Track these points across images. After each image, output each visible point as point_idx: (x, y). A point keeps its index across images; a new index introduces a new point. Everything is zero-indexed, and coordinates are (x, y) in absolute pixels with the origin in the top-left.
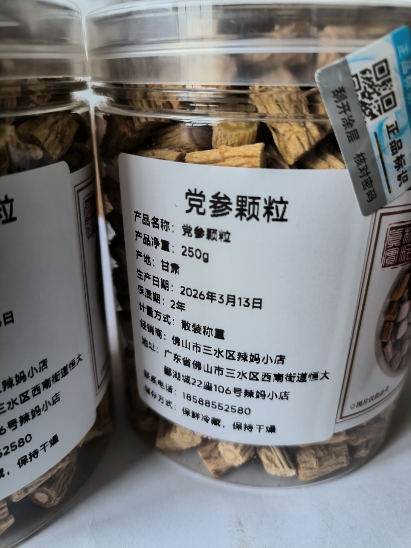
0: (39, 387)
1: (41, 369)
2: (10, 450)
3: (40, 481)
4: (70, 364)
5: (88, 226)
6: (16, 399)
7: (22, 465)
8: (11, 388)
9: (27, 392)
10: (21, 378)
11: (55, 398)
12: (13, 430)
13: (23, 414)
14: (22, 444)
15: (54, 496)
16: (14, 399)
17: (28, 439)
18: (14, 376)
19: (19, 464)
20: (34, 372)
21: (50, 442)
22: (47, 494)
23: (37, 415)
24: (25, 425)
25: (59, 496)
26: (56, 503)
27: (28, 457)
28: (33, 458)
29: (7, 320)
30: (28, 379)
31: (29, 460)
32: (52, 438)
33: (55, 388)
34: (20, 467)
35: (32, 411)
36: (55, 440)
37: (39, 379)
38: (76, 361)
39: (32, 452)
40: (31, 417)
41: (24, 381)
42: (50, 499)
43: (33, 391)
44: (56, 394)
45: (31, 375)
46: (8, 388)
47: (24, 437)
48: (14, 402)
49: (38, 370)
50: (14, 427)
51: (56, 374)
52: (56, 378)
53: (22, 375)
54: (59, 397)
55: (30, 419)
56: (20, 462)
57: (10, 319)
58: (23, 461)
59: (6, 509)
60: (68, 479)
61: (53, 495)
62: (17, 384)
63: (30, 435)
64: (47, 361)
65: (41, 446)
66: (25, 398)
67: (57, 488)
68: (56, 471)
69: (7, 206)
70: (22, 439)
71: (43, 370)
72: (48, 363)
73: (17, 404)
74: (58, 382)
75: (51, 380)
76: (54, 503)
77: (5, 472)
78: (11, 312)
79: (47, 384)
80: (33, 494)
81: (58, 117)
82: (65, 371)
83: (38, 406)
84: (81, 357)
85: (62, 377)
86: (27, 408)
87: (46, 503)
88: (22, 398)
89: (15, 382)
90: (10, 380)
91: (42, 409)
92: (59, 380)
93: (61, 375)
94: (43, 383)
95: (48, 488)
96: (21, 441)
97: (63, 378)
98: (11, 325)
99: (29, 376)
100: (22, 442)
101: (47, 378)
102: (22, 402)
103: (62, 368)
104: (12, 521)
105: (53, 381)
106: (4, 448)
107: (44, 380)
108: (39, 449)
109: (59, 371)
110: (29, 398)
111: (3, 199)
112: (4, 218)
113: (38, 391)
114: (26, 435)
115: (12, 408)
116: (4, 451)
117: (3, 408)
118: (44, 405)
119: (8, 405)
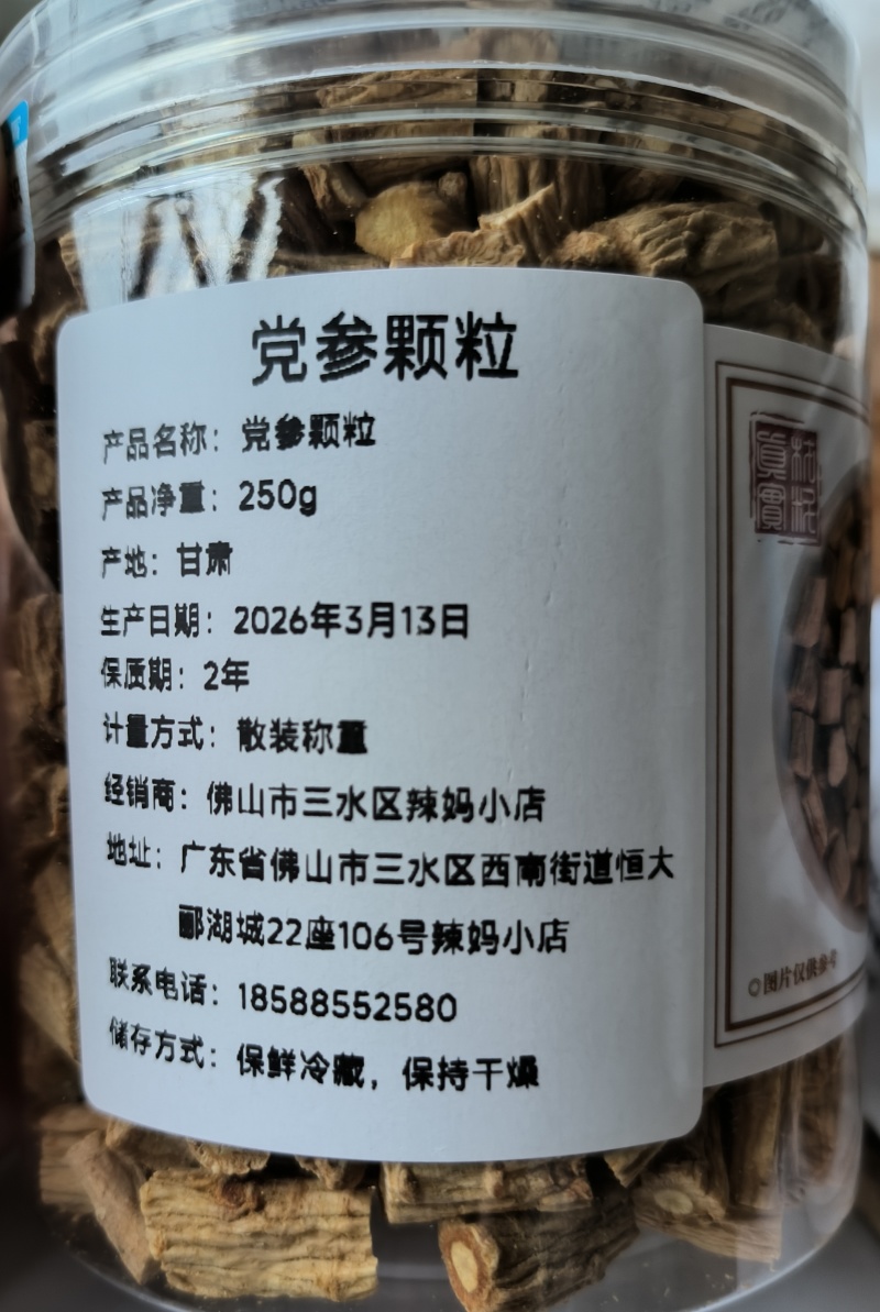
0: (507, 865)
1: (523, 814)
2: (391, 1011)
4: (624, 857)
6: (435, 861)
7: (414, 1084)
8: (428, 820)
9: (469, 858)
10: (460, 806)
11: (549, 931)
12: (412, 952)
13: (447, 921)
14: (425, 1013)
15: (491, 1272)
16: (429, 860)
17: (447, 1009)
18: (442, 791)
19: (407, 1074)
20: (500, 809)
21: (511, 1068)
22: (477, 1256)
23: (484, 949)
24: (447, 958)
27: (436, 1069)
28: (448, 1081)
29: (452, 625)
30: (478, 820)
32: (517, 1060)
33: (555, 898)
34: (409, 1088)
35: (474, 928)
36: (526, 1073)
38: (649, 864)
39: (448, 1060)
40: (466, 942)
41: (465, 820)
42: (482, 1280)
43: (485, 864)
44: (557, 922)
45: (489, 813)
46: (420, 816)
47: (437, 998)
48: (428, 867)
49: (513, 809)
50: (416, 946)
51: (565, 856)
52: (564, 868)
53: (464, 799)
54: (564, 939)
55: (461, 948)
56: (412, 1070)
57: (459, 625)
58: (418, 1074)
61: (491, 1267)
62: (445, 819)
63: (454, 1001)
64: (543, 799)
65: (480, 1061)
66: (460, 872)
69: (499, 338)
70: (431, 1000)
71: (526, 818)
72: (545, 806)
73: (437, 879)
74: (569, 887)
75: (548, 865)
77: (367, 1075)
78: (465, 607)
79: (531, 869)
82: (601, 869)
83: (492, 924)
84: (668, 863)
85: (586, 880)
86: (460, 906)
88: (453, 870)
89: (440, 810)
90: (431, 796)
91: (502, 941)
92: (573, 882)
93: (583, 871)
94: (520, 860)
95: (484, 1237)
96: (425, 1002)
97: (590, 884)
98: (457, 640)
99: (481, 812)
100: (427, 1009)
101: (537, 852)
102: (451, 882)
103: (592, 850)
105: (553, 871)
106: (380, 996)
107: (525, 853)
108: (472, 1066)
109: (577, 855)
110: (470, 881)
111: (490, 319)
112: (485, 363)
113: (500, 873)
114: (443, 993)
115: (420, 884)
116: (376, 1005)
117: (395, 869)
118: (510, 930)
119: (412, 867)
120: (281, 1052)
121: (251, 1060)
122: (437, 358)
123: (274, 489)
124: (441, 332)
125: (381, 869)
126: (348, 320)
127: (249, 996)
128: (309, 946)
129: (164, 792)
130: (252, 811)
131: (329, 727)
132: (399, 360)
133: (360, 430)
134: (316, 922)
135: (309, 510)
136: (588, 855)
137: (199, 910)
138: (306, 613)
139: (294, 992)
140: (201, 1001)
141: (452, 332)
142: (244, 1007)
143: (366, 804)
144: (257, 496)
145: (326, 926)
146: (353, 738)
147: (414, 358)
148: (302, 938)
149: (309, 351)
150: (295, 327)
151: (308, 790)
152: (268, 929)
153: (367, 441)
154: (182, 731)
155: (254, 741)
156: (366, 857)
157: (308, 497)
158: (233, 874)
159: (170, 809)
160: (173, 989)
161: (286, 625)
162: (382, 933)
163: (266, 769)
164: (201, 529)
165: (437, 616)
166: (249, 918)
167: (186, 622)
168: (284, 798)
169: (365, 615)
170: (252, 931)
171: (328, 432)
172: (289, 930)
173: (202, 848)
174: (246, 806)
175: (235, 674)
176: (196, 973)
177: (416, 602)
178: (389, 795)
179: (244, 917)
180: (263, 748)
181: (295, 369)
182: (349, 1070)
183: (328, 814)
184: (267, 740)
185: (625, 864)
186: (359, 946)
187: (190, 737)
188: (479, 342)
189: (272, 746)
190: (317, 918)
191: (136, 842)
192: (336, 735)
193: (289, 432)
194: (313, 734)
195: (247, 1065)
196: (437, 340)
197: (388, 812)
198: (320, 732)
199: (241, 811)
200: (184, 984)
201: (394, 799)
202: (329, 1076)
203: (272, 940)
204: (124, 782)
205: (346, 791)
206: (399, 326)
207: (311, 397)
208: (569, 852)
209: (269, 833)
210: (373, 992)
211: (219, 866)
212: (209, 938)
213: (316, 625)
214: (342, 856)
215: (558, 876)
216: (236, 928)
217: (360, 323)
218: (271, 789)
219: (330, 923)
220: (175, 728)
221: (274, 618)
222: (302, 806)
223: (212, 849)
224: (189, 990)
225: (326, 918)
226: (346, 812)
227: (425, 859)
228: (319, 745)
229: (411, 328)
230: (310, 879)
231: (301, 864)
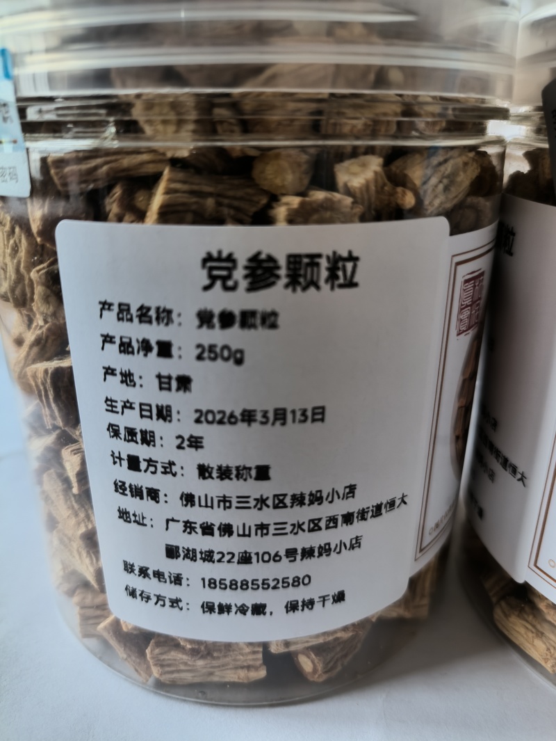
0: (337, 519)
1: (346, 497)
2: (280, 585)
3: (307, 642)
4: (388, 503)
5: (461, 317)
6: (303, 523)
7: (290, 611)
8: (301, 506)
9: (320, 520)
10: (317, 498)
11: (354, 542)
12: (290, 561)
13: (307, 546)
14: (296, 584)
15: (320, 669)
16: (301, 523)
17: (306, 581)
18: (308, 493)
19: (286, 607)
20: (336, 496)
21: (333, 597)
22: (313, 662)
23: (324, 555)
24: (307, 561)
25: (326, 672)
26: (321, 680)
27: (300, 604)
28: (305, 608)
29: (316, 417)
30: (325, 503)
31: (300, 608)
32: (337, 593)
33: (357, 528)
34: (287, 612)
35: (320, 547)
36: (340, 597)
37: (340, 508)
38: (398, 502)
39: (306, 600)
40: (316, 554)
41: (319, 504)
42: (315, 670)
43: (327, 521)
44: (357, 537)
45: (330, 499)
46: (297, 505)
47: (301, 577)
48: (300, 526)
49: (341, 496)
50: (293, 559)
51: (363, 509)
52: (363, 515)
53: (318, 495)
54: (360, 543)
55: (314, 556)
56: (289, 606)
57: (320, 417)
58: (292, 607)
59: (260, 656)
60: (345, 656)
61: (320, 667)
62: (309, 505)
63: (309, 577)
64: (355, 488)
65: (320, 597)
66: (315, 526)
67: (328, 661)
68: (331, 638)
69: (349, 266)
70: (299, 578)
71: (347, 498)
72: (356, 491)
73: (304, 531)
74: (363, 522)
75: (356, 515)
76: (319, 677)
77: (268, 610)
78: (323, 408)
79: (348, 519)
80: (296, 654)
81: (451, 153)
82: (378, 511)
83: (329, 544)
84: (405, 499)
85: (371, 517)
86: (316, 540)
87: (309, 673)
88: (312, 525)
89: (307, 501)
90: (302, 496)
91: (333, 550)
92: (366, 519)
93: (370, 514)
94: (343, 516)
95: (316, 655)
96: (296, 579)
97: (373, 518)
98: (319, 424)
99: (327, 499)
100: (297, 582)
101: (351, 511)
102: (311, 530)
103: (375, 504)
104: (263, 673)
105: (357, 517)
106: (274, 580)
107: (345, 512)
108: (316, 599)
109: (368, 508)
110: (320, 529)
111: (345, 254)
112: (341, 281)
113: (334, 523)
114: (305, 574)
115: (296, 534)
116: (272, 584)
117: (284, 529)
118: (337, 545)
119: (292, 527)
120: (224, 604)
121: (208, 608)
122: (315, 278)
123: (218, 350)
124: (318, 265)
125: (276, 529)
126: (263, 256)
127: (207, 583)
128: (239, 563)
129: (154, 494)
130: (206, 506)
131: (250, 469)
132: (293, 282)
133: (269, 320)
134: (242, 553)
135: (239, 362)
136: (373, 507)
137: (177, 548)
138: (238, 413)
139: (231, 582)
140: (180, 584)
141: (324, 263)
142: (204, 587)
143: (270, 502)
144: (207, 353)
145: (248, 555)
146: (263, 473)
147: (302, 280)
148: (236, 559)
149: (239, 274)
150: (230, 258)
151: (238, 497)
152: (216, 557)
153: (274, 326)
154: (163, 467)
155: (207, 475)
156: (269, 525)
157: (238, 356)
158: (197, 533)
159: (158, 502)
160: (164, 578)
161: (226, 420)
162: (276, 555)
163: (214, 488)
164: (171, 367)
165: (309, 414)
166: (206, 552)
167: (164, 414)
168: (225, 501)
169: (271, 415)
170: (208, 556)
171: (251, 321)
172: (227, 557)
173: (178, 521)
174: (203, 503)
175: (196, 443)
176: (177, 573)
177: (298, 406)
178: (281, 498)
179: (203, 551)
180: (213, 478)
181: (230, 283)
182: (259, 609)
183: (249, 508)
184: (215, 474)
185: (388, 505)
186: (264, 561)
187: (168, 470)
188: (338, 269)
189: (218, 477)
190: (243, 551)
191: (137, 514)
192: (253, 473)
193: (227, 320)
194: (241, 472)
195: (206, 610)
196: (315, 269)
197: (281, 505)
198: (245, 471)
199: (200, 506)
200: (170, 577)
201: (284, 499)
202: (249, 612)
203: (219, 561)
204: (127, 486)
205: (258, 497)
206: (294, 260)
207: (239, 301)
208: (365, 508)
209: (217, 517)
210: (271, 579)
211: (188, 530)
212: (184, 559)
213: (243, 420)
214: (256, 525)
215: (360, 518)
216: (199, 556)
217: (271, 259)
218: (217, 497)
219: (250, 553)
220: (159, 466)
221: (218, 417)
222: (234, 504)
223: (184, 522)
224: (173, 579)
225: (248, 551)
226: (259, 506)
227: (298, 523)
228: (244, 477)
229: (300, 263)
230: (239, 535)
231: (235, 529)
